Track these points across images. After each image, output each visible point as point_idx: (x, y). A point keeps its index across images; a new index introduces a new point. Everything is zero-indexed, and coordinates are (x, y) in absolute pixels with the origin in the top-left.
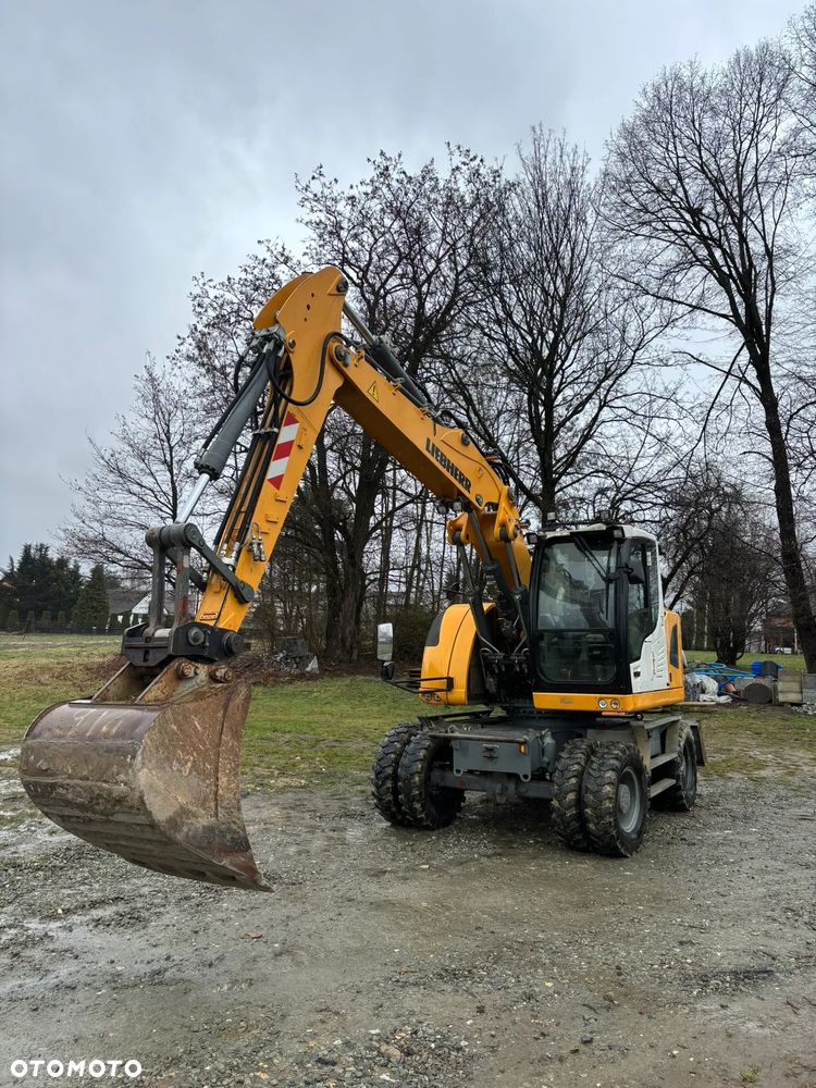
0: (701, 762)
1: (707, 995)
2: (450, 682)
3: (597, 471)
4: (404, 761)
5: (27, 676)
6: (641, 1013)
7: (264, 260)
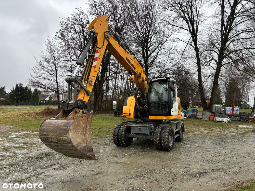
0: (184, 131)
1: (194, 178)
2: (130, 114)
3: (157, 66)
4: (120, 131)
5: (21, 115)
6: (181, 182)
7: (77, 13)
